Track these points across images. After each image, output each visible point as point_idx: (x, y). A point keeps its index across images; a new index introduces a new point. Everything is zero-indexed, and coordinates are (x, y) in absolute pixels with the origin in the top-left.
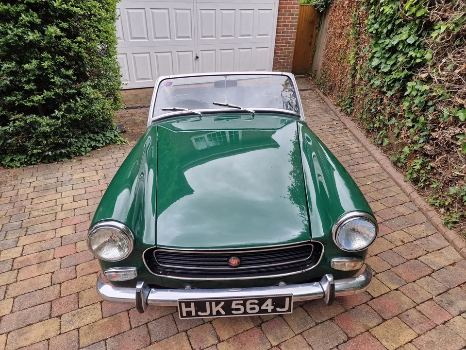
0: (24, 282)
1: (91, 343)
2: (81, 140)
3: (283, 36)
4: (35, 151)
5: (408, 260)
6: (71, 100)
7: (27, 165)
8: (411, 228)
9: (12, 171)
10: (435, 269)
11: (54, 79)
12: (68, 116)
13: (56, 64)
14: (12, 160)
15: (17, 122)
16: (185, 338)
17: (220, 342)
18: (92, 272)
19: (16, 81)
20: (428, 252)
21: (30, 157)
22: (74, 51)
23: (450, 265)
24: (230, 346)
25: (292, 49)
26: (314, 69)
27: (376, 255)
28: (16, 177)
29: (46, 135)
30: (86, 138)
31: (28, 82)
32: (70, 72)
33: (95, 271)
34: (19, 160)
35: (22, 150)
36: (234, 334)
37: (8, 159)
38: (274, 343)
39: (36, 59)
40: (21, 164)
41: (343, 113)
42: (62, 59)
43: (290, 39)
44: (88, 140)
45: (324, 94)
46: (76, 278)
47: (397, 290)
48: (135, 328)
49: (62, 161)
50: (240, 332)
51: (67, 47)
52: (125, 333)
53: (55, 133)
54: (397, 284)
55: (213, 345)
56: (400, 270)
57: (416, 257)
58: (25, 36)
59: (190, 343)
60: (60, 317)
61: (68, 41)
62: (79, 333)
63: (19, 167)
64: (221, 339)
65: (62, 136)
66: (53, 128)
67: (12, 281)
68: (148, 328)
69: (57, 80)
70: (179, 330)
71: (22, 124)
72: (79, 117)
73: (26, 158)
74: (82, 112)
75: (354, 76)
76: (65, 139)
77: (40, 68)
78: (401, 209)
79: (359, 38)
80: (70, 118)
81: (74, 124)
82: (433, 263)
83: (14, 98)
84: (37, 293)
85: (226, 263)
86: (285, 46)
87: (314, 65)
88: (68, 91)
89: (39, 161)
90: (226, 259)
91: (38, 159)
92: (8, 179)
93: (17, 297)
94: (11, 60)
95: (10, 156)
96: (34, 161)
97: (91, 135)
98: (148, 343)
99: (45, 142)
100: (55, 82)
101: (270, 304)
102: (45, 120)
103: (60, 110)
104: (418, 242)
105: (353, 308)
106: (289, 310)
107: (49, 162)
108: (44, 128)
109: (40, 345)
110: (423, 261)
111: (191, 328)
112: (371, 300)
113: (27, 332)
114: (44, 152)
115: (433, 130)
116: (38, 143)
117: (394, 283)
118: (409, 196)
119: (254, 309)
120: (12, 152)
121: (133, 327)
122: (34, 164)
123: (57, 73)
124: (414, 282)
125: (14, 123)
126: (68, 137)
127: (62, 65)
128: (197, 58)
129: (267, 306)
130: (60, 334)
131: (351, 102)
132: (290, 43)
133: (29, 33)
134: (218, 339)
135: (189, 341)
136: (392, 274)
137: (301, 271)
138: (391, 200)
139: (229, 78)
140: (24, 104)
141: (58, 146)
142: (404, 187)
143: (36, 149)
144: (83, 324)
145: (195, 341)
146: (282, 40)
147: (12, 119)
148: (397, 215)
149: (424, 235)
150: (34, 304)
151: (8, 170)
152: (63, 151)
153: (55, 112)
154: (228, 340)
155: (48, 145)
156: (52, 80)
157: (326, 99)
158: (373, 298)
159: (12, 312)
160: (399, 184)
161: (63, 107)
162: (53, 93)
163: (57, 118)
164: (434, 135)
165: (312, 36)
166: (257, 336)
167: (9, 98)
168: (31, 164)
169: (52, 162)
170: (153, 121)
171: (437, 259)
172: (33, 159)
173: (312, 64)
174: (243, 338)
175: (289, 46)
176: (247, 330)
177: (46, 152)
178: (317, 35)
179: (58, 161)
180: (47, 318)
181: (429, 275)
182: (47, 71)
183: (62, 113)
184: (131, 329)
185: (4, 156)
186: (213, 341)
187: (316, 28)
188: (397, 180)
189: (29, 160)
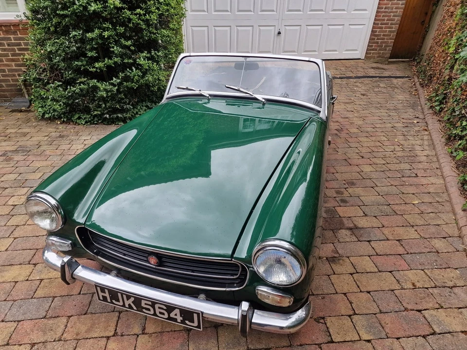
0: (30, 226)
1: (43, 296)
2: (139, 108)
3: (385, 12)
4: (96, 113)
5: (406, 309)
6: (128, 69)
7: (91, 124)
8: (437, 272)
9: (77, 127)
10: (438, 331)
11: (113, 47)
12: (125, 84)
13: (117, 35)
14: (79, 118)
15: (82, 85)
16: (116, 319)
17: (143, 334)
19: (83, 48)
20: (442, 307)
21: (94, 118)
22: (133, 23)
23: (462, 332)
25: (395, 28)
26: (421, 53)
27: (369, 292)
28: (77, 133)
29: (103, 99)
30: (143, 106)
31: (91, 50)
32: (129, 43)
34: (85, 118)
35: (87, 111)
37: (77, 116)
39: (99, 28)
40: (86, 122)
41: (431, 111)
42: (122, 30)
43: (394, 16)
44: (144, 108)
45: (421, 84)
47: (369, 341)
48: (83, 294)
49: (118, 124)
50: (167, 330)
51: (128, 19)
52: (73, 296)
53: (113, 97)
54: (374, 334)
55: (135, 334)
56: (386, 319)
57: (420, 308)
58: (89, 7)
59: (117, 326)
60: (35, 265)
61: (128, 13)
62: (40, 284)
63: (84, 124)
64: (146, 332)
65: (119, 102)
66: (109, 94)
67: (23, 223)
68: (92, 298)
69: (116, 49)
70: (115, 309)
71: (86, 87)
72: (135, 86)
73: (90, 118)
74: (138, 81)
76: (122, 105)
77: (101, 36)
78: (439, 244)
80: (127, 87)
81: (131, 92)
82: (440, 323)
83: (80, 63)
84: (32, 239)
85: (145, 259)
86: (387, 24)
87: (423, 49)
88: (126, 61)
89: (100, 122)
90: (147, 255)
91: (99, 120)
92: (71, 134)
93: (17, 238)
94: (79, 29)
95: (79, 114)
96: (97, 121)
97: (149, 104)
98: (84, 312)
99: (104, 105)
100: (113, 51)
101: (179, 314)
102: (102, 86)
103: (117, 77)
104: (436, 291)
105: (301, 345)
106: (199, 327)
107: (108, 124)
108: (102, 93)
109: (8, 285)
110: (427, 316)
112: (328, 342)
113: (7, 271)
114: (104, 114)
116: (99, 106)
117: (370, 332)
118: (460, 229)
119: (163, 314)
120: (80, 111)
121: (81, 293)
122: (96, 124)
123: (117, 43)
124: (398, 339)
125: (80, 85)
126: (125, 103)
127: (123, 35)
128: (279, 33)
129: (176, 315)
130: (27, 280)
131: (444, 98)
132: (393, 20)
133: (92, 4)
134: (144, 329)
135: (117, 323)
136: (375, 320)
138: (433, 229)
140: (88, 69)
141: (115, 111)
142: (458, 217)
143: (97, 111)
144: (47, 277)
145: (122, 325)
146: (384, 16)
147: (79, 81)
148: (429, 250)
149: (451, 284)
150: (25, 248)
151: (75, 126)
152: (119, 115)
153: (113, 80)
154: (150, 335)
155: (106, 108)
156: (112, 49)
157: (421, 90)
158: (332, 342)
159: (6, 250)
160: (455, 211)
161: (121, 75)
162: (113, 61)
163: (114, 85)
165: (426, 14)
166: (180, 341)
167: (76, 63)
168: (94, 124)
169: (110, 124)
170: (167, 98)
171: (448, 320)
172: (96, 119)
173: (421, 47)
174: (165, 338)
175: (392, 24)
176: (175, 331)
177: (105, 114)
178: (433, 12)
179: (115, 124)
180: (26, 263)
181: (424, 337)
182: (109, 41)
183: (118, 81)
184: (80, 294)
185: (74, 113)
186: (137, 330)
187: (434, 4)
188: (455, 206)
189: (92, 120)
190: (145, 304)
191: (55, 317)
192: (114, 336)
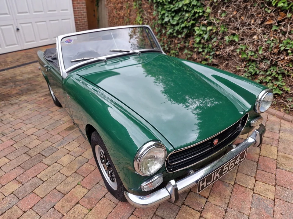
16: (188, 208)
17: (207, 199)
18: (73, 205)
24: (215, 197)
25: (86, 19)
33: (75, 203)
36: (210, 190)
38: (233, 183)
55: (206, 202)
59: (193, 209)
64: (207, 197)
68: (158, 216)
70: (179, 205)
85: (209, 146)
86: (81, 17)
101: (239, 159)
106: (245, 158)
111: (184, 201)
119: (232, 166)
128: (18, 29)
129: (237, 161)
132: (83, 15)
134: (205, 197)
135: (191, 208)
145: (194, 206)
146: (78, 13)
154: (210, 195)
164: (218, 53)
165: (94, 11)
166: (221, 184)
170: (67, 72)
174: (216, 190)
175: (84, 17)
178: (98, 10)
187: (96, 5)
190: (226, 167)
192: (201, 213)
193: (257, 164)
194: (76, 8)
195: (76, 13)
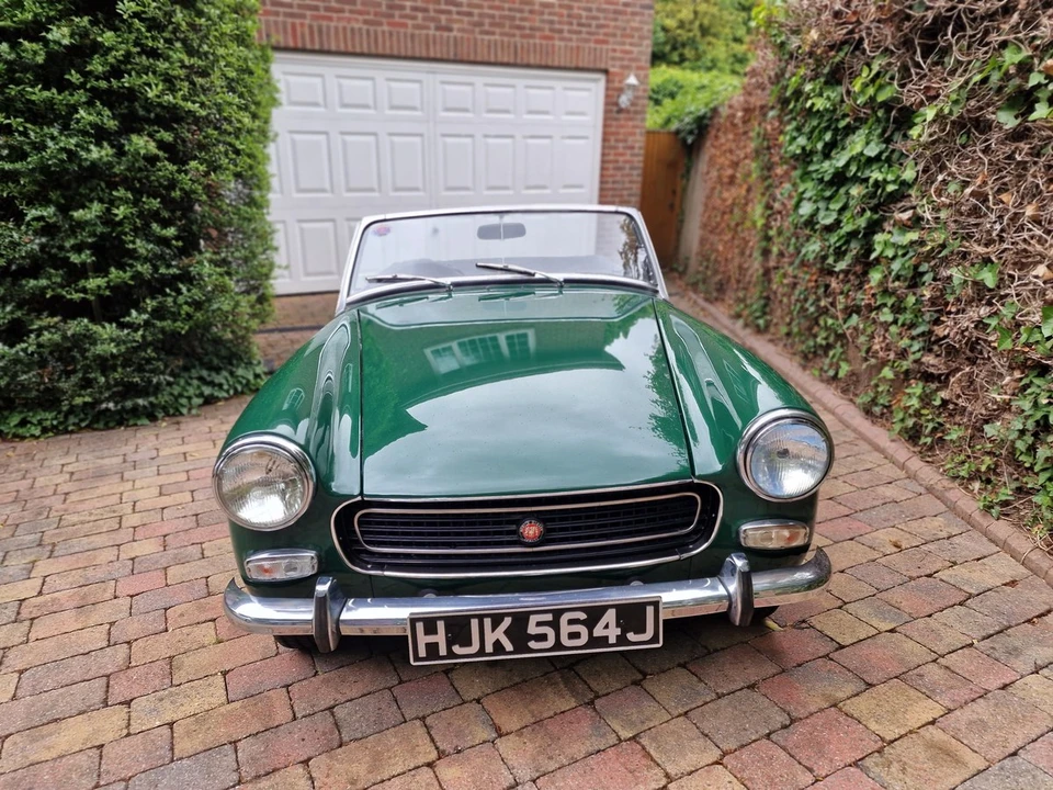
0: (46, 642)
1: (201, 748)
2: (182, 382)
4: (78, 401)
5: (911, 578)
6: (168, 290)
7: (56, 434)
8: (914, 524)
9: (22, 446)
10: (973, 592)
11: (134, 242)
12: (158, 324)
13: (141, 215)
14: (23, 423)
15: (46, 333)
16: (421, 731)
17: (500, 736)
18: (203, 619)
19: (53, 247)
20: (955, 563)
21: (66, 417)
22: (181, 189)
23: (1005, 585)
24: (525, 743)
26: (681, 256)
27: (842, 572)
28: (29, 456)
29: (105, 364)
30: (191, 378)
31: (78, 249)
32: (171, 231)
33: (210, 617)
34: (40, 422)
35: (50, 399)
36: (532, 720)
37: (15, 420)
38: (625, 734)
39: (101, 201)
40: (45, 430)
41: (748, 331)
42: (155, 203)
44: (195, 382)
45: (707, 300)
46: (167, 631)
47: (892, 631)
48: (304, 717)
49: (136, 425)
50: (545, 715)
51: (168, 179)
52: (282, 728)
53: (127, 360)
54: (893, 620)
55: (484, 742)
56: (896, 596)
57: (928, 572)
58: (82, 153)
59: (433, 740)
60: (128, 703)
61: (172, 168)
62: (172, 732)
63: (38, 437)
64: (504, 731)
65: (140, 369)
66: (123, 348)
67: (17, 640)
68: (334, 717)
69: (141, 246)
70: (406, 716)
71: (57, 337)
72: (182, 328)
73: (56, 418)
74: (189, 316)
75: (766, 253)
76: (147, 375)
77: (107, 219)
78: (890, 492)
79: (770, 177)
80: (163, 330)
81: (170, 345)
82: (968, 582)
83: (44, 282)
84: (74, 662)
85: (515, 538)
87: (683, 250)
88: (162, 270)
89: (83, 425)
90: (514, 527)
91: (82, 420)
92: (13, 460)
93: (26, 670)
94: (46, 202)
95: (21, 412)
96: (74, 424)
97: (204, 373)
98: (336, 744)
99: (103, 379)
100: (135, 249)
101: (613, 622)
102: (108, 330)
103: (141, 311)
104: (931, 547)
105: (799, 665)
106: (655, 639)
107: (107, 427)
108: (105, 347)
109: (82, 758)
110: (944, 578)
111: (433, 713)
112: (837, 650)
113: (51, 734)
114: (97, 402)
115: (937, 322)
116: (87, 383)
117: (885, 619)
118: (903, 467)
119: (577, 635)
120: (25, 405)
121: (299, 715)
122: (72, 432)
123: (143, 232)
124: (930, 616)
125: (38, 336)
126: (155, 371)
127: (155, 216)
129: (607, 627)
130: (128, 735)
131: (765, 305)
133: (92, 147)
134: (498, 730)
135: (430, 736)
136: (879, 603)
137: (676, 557)
138: (867, 476)
139: (508, 219)
140: (64, 297)
141: (130, 390)
142: (890, 451)
143: (79, 396)
144: (181, 715)
145: (444, 735)
146: (613, 196)
147: (35, 327)
148: (883, 501)
149: (944, 534)
150: (69, 682)
151: (13, 444)
152: (141, 402)
153: (129, 315)
154: (519, 732)
155: (108, 386)
156: (131, 246)
157: (712, 308)
158: (842, 647)
159: (14, 697)
160: (879, 446)
161: (150, 304)
162: (129, 274)
163: (134, 327)
164: (940, 331)
167: (32, 282)
168: (66, 432)
169: (113, 428)
170: (348, 304)
171: (976, 576)
172: (72, 419)
173: (677, 248)
176: (563, 712)
177: (102, 402)
178: (684, 190)
179: (128, 426)
180: (97, 707)
181: (961, 604)
182: (120, 229)
183: (145, 317)
184: (295, 718)
185: (6, 413)
186: (487, 734)
187: (683, 176)
188: (876, 440)
189: (60, 423)
190: (539, 624)
191: (268, 774)
192: (439, 758)
193: (788, 723)
194: (607, 182)
195: (606, 196)
